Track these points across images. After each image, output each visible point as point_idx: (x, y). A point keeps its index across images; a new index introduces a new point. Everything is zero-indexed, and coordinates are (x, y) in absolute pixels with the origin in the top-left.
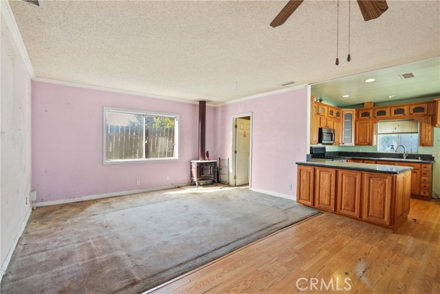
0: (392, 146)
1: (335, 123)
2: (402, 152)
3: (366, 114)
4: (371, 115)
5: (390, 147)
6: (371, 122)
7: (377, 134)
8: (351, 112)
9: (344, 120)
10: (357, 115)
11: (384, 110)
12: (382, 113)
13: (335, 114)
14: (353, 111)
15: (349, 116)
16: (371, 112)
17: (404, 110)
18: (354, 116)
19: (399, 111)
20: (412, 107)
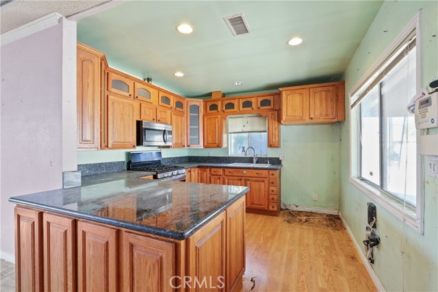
0: (244, 148)
1: (174, 117)
2: (252, 156)
3: (214, 107)
4: (219, 108)
5: (241, 149)
6: (219, 116)
7: (227, 133)
8: (198, 104)
9: (189, 114)
10: (205, 108)
11: (232, 101)
12: (230, 106)
13: (172, 104)
14: (200, 103)
15: (195, 109)
16: (219, 104)
17: (251, 103)
18: (202, 109)
19: (247, 104)
20: (260, 99)
